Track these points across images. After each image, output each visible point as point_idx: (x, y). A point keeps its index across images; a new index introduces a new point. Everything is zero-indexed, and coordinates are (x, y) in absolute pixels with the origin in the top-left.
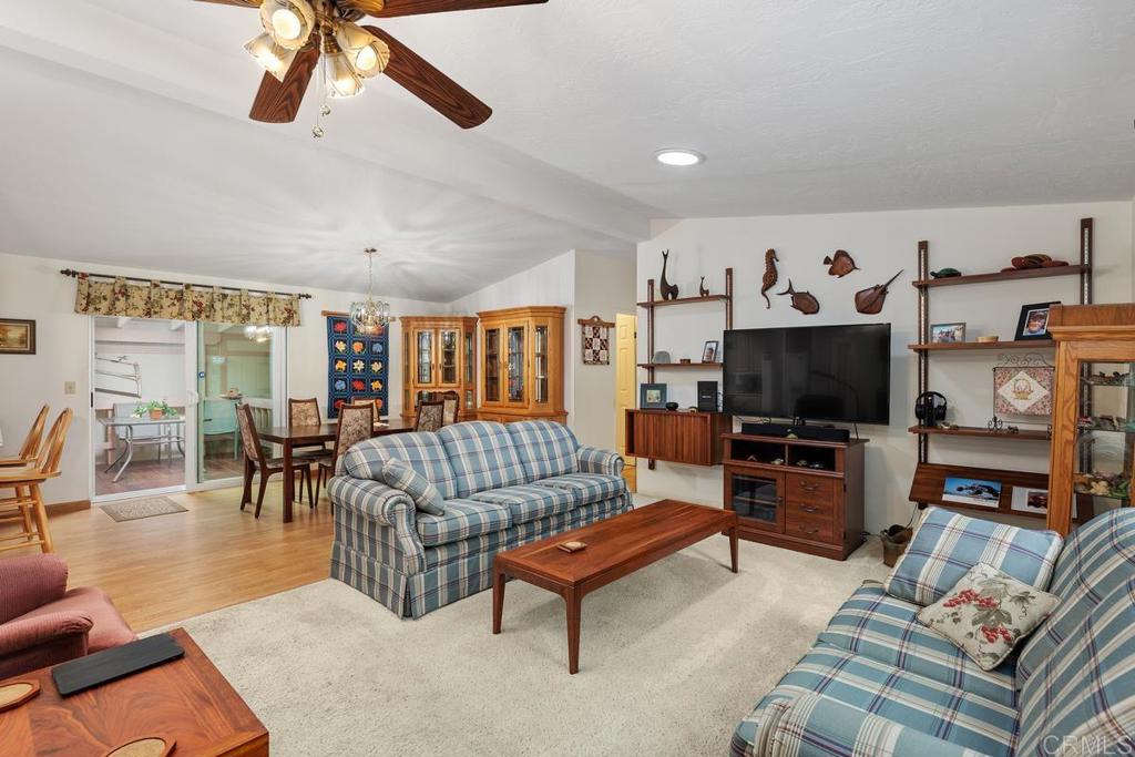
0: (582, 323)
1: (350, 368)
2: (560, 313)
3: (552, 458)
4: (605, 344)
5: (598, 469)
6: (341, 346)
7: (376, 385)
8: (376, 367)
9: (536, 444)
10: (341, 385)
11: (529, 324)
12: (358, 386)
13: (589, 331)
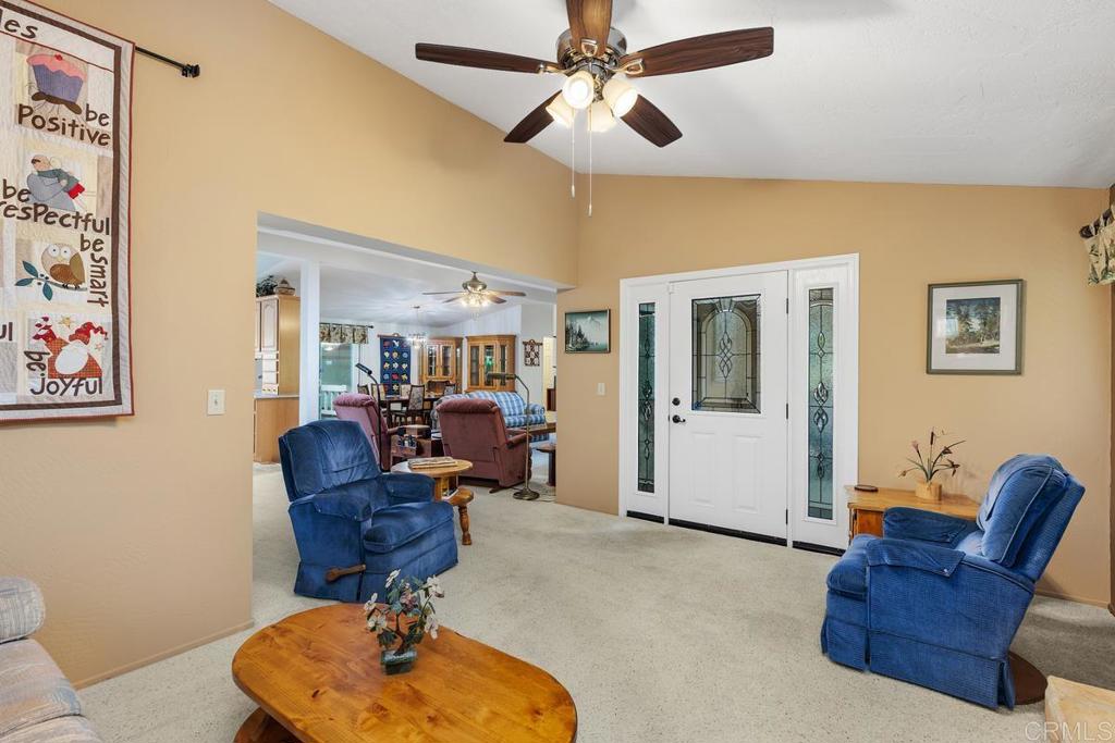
0: (525, 344)
1: (391, 367)
2: (513, 338)
3: (514, 408)
4: (537, 355)
5: (533, 412)
6: (387, 354)
7: (405, 377)
8: (404, 366)
9: (506, 402)
10: (386, 377)
11: (496, 344)
12: (395, 377)
13: (528, 347)
